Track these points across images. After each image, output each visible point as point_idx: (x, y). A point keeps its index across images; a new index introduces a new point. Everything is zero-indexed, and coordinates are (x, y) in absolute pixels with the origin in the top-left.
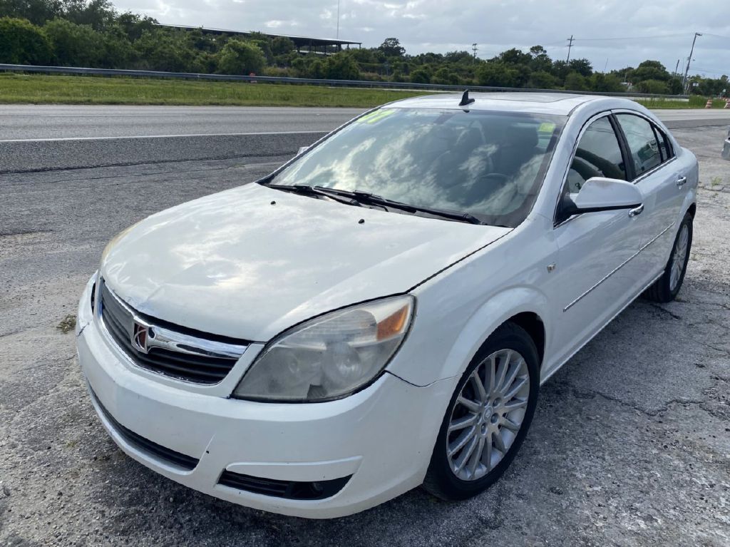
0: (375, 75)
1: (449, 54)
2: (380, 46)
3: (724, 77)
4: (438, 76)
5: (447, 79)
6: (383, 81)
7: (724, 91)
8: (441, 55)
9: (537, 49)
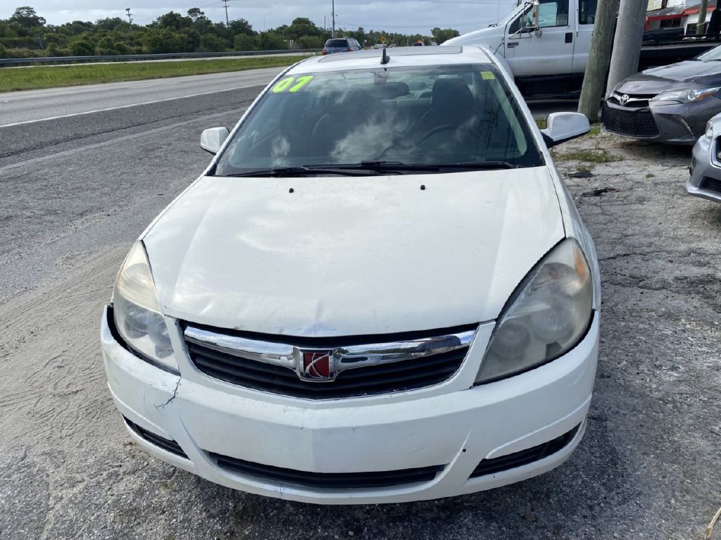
0: (24, 50)
1: (100, 22)
2: (11, 16)
3: (361, 29)
4: (102, 46)
5: (112, 49)
6: (36, 56)
7: (366, 41)
8: (90, 23)
9: (193, 11)
